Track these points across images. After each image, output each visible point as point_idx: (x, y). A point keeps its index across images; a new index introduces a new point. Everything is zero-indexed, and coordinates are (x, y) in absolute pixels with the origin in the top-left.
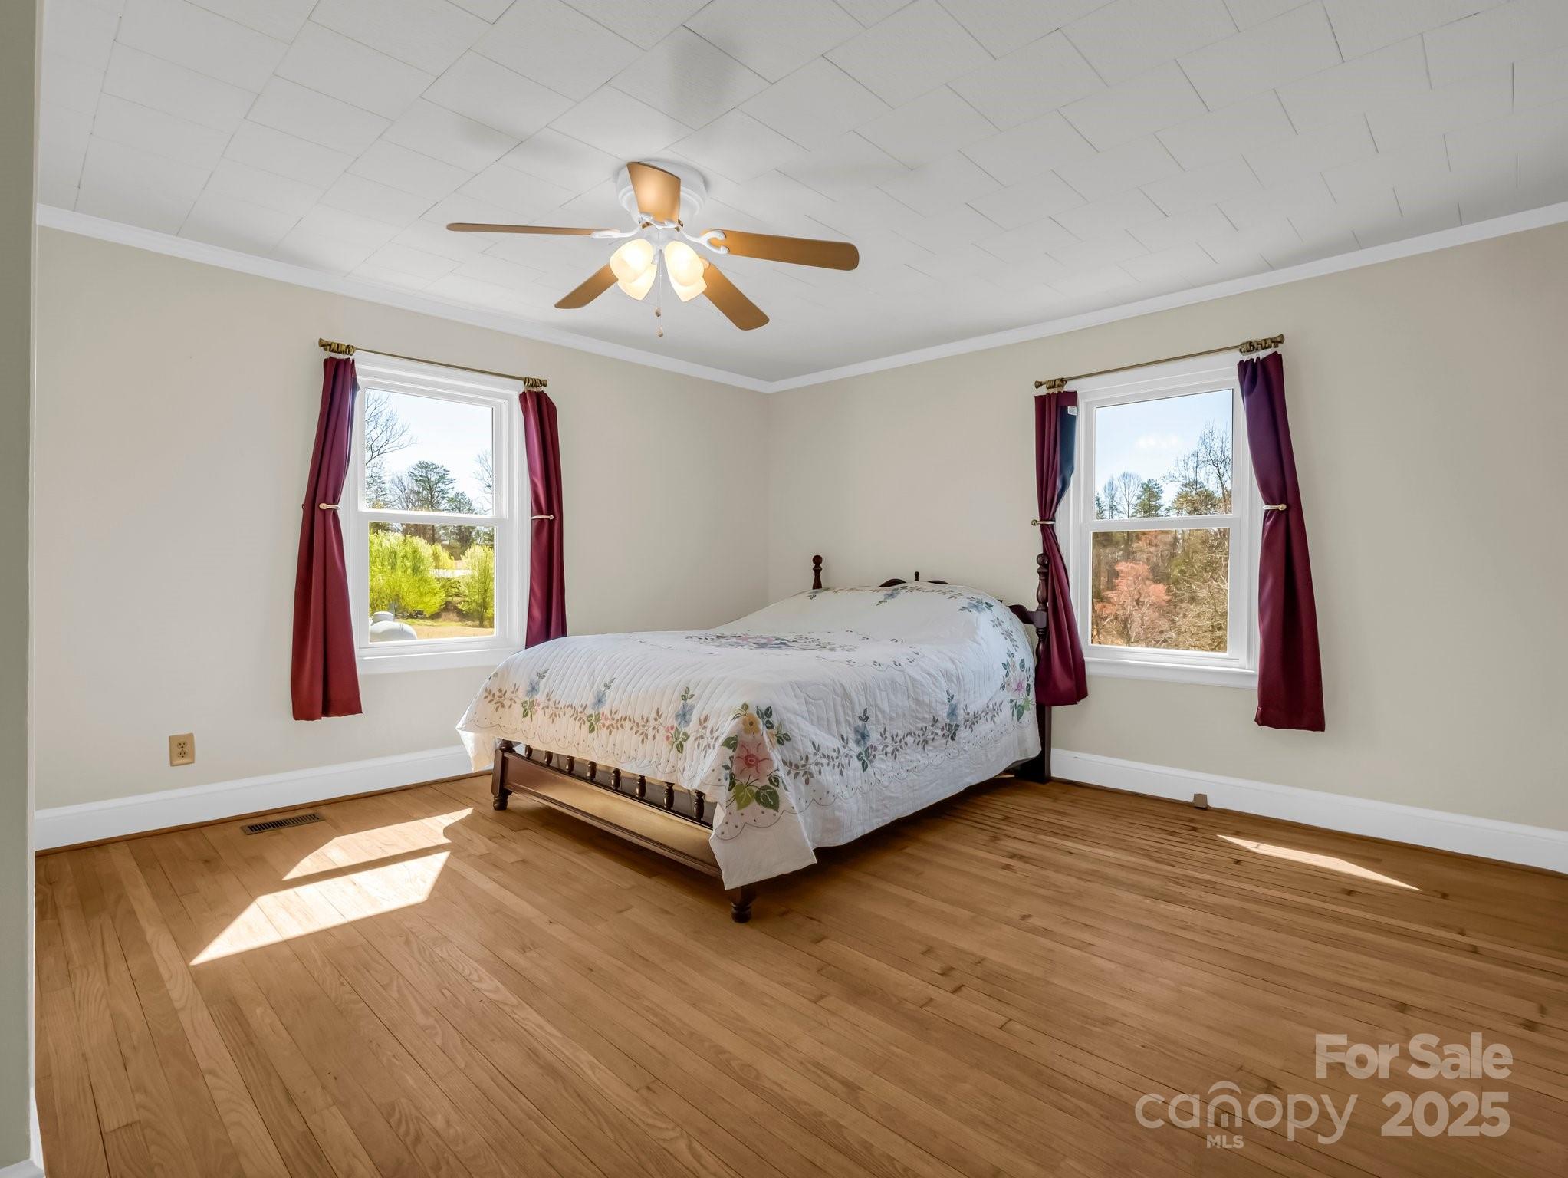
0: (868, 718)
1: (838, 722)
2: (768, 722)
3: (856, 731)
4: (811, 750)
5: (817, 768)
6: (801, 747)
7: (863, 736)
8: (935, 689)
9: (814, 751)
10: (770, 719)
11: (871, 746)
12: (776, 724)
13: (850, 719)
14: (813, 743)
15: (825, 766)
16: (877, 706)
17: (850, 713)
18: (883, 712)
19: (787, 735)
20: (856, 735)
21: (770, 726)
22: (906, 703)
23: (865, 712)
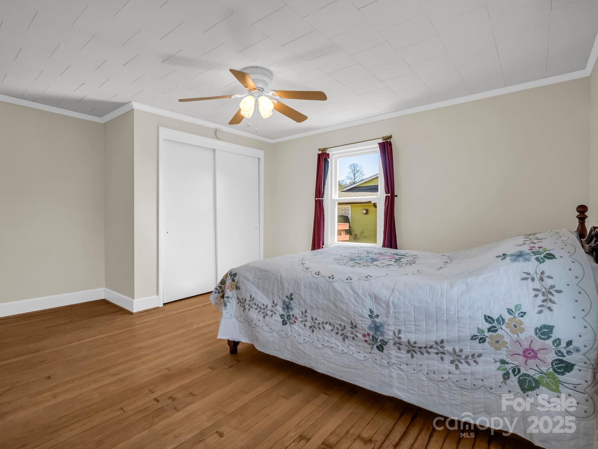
0: (293, 299)
1: (273, 294)
2: (233, 278)
3: (284, 302)
4: (248, 298)
5: (249, 307)
6: (244, 295)
7: (287, 307)
8: (356, 303)
9: (250, 299)
10: (234, 278)
11: (293, 316)
12: (236, 281)
13: (281, 295)
14: (251, 296)
15: (254, 309)
16: (300, 295)
17: (281, 292)
18: (304, 301)
19: (239, 287)
20: (283, 304)
21: (233, 280)
22: (326, 302)
23: (291, 295)
